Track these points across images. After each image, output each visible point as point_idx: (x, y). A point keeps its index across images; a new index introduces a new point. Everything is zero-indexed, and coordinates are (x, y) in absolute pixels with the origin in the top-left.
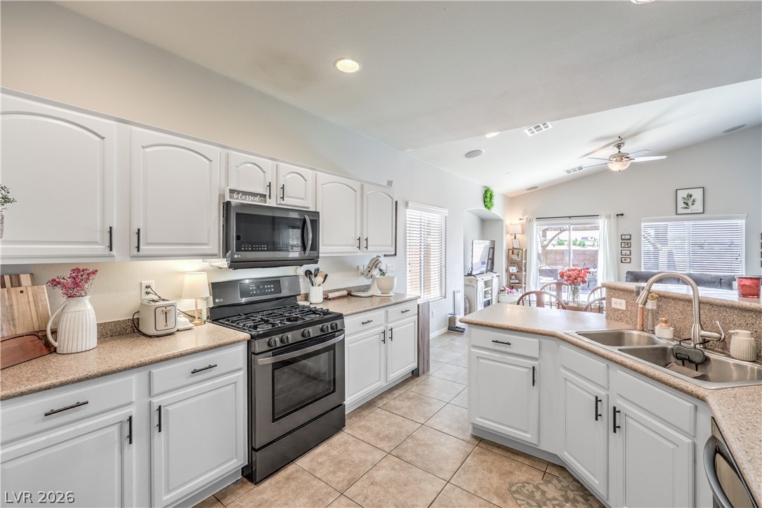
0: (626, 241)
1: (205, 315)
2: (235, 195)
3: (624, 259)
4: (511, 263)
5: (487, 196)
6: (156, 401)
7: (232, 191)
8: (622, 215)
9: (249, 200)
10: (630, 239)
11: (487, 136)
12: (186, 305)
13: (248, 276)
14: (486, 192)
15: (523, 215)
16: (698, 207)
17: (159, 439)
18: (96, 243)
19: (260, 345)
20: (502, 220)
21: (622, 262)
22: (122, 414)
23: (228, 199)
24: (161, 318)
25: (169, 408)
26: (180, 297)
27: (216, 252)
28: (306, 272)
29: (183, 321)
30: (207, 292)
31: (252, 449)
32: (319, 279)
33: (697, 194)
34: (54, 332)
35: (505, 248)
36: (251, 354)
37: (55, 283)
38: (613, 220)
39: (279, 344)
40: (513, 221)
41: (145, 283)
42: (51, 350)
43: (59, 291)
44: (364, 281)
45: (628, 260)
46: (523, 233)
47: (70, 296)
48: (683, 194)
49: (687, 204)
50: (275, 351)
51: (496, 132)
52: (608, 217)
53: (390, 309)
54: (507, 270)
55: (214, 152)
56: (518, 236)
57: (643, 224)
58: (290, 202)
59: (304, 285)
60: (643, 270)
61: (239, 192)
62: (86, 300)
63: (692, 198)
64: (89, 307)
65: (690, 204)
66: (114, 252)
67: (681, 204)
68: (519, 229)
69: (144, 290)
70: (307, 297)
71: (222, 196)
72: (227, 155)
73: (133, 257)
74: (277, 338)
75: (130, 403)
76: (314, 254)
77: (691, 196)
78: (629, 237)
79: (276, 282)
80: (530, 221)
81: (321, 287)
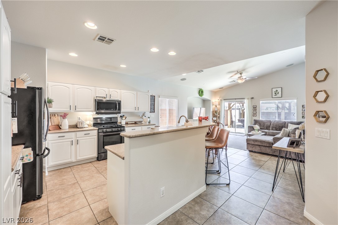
0: (255, 108)
1: (92, 125)
2: (97, 98)
3: (254, 114)
4: (214, 116)
5: (201, 92)
6: (77, 139)
7: (97, 97)
8: (253, 98)
9: (101, 99)
10: (256, 107)
11: (183, 75)
12: (88, 122)
13: (104, 117)
14: (200, 91)
15: (220, 98)
16: (280, 95)
17: (78, 146)
18: (68, 108)
19: (100, 131)
20: (210, 100)
21: (253, 116)
22: (71, 140)
23: (95, 99)
24: (81, 124)
25: (80, 141)
26: (86, 121)
27: (93, 110)
28: (120, 116)
29: (86, 126)
30: (92, 119)
31: (98, 153)
32: (124, 118)
33: (279, 90)
34: (61, 125)
35: (211, 110)
36: (98, 133)
37: (61, 116)
38: (250, 100)
39: (105, 131)
40: (215, 100)
41: (79, 117)
42: (60, 129)
43: (62, 117)
44: (141, 120)
45: (255, 115)
46: (219, 105)
47: (64, 119)
48: (274, 90)
49: (276, 94)
50: (103, 132)
51: (185, 74)
52: (248, 99)
53: (143, 127)
54: (212, 119)
55: (92, 88)
56: (217, 106)
57: (261, 102)
58: (112, 98)
59: (119, 120)
60: (261, 119)
61: (98, 97)
62: (66, 119)
63: (278, 92)
64: (67, 121)
65: (277, 94)
66: (71, 110)
67: (274, 94)
68: (217, 103)
69: (79, 119)
70: (121, 123)
71: (94, 98)
72: (96, 89)
73: (75, 111)
74: (105, 130)
75: (72, 138)
76: (119, 111)
77: (277, 91)
78: (255, 106)
79: (111, 118)
80: (221, 100)
81: (125, 120)
